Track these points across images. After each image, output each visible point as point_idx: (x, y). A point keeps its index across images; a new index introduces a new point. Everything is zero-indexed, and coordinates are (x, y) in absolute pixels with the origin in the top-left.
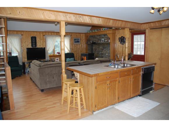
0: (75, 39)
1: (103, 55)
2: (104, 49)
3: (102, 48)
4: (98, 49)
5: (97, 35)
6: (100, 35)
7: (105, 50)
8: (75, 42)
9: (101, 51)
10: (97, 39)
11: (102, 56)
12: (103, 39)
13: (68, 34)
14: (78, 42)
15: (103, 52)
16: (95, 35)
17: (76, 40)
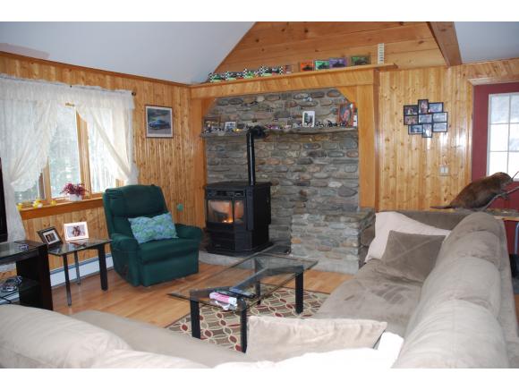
0: (151, 114)
1: (307, 190)
2: (317, 161)
3: (304, 154)
4: (274, 161)
5: (268, 97)
6: (284, 96)
7: (322, 166)
8: (154, 127)
9: (292, 169)
10: (270, 114)
11: (301, 193)
12: (311, 113)
13: (120, 80)
14: (164, 126)
15: (307, 176)
16: (251, 96)
17: (157, 120)
